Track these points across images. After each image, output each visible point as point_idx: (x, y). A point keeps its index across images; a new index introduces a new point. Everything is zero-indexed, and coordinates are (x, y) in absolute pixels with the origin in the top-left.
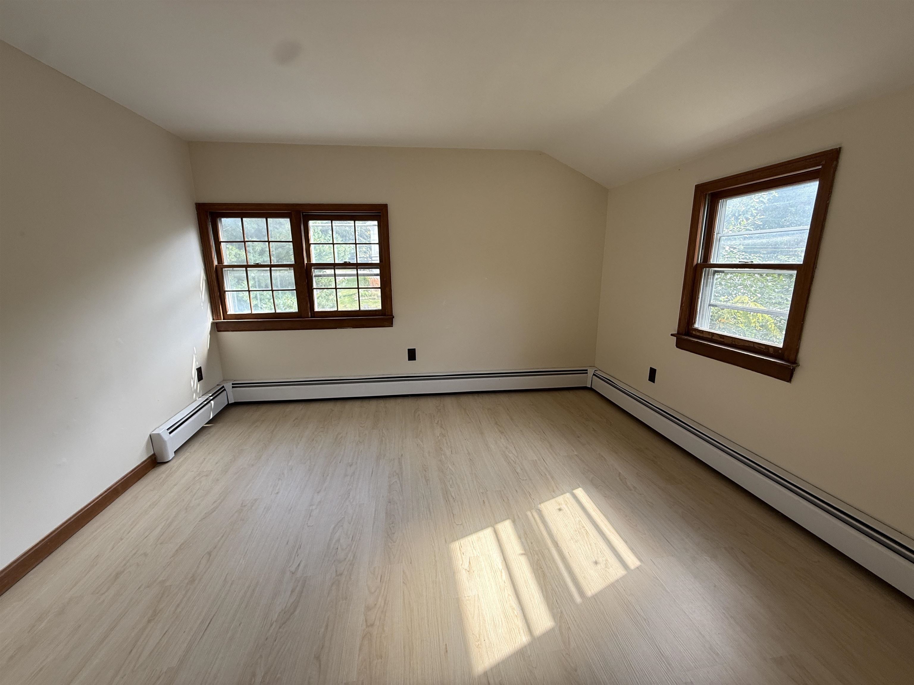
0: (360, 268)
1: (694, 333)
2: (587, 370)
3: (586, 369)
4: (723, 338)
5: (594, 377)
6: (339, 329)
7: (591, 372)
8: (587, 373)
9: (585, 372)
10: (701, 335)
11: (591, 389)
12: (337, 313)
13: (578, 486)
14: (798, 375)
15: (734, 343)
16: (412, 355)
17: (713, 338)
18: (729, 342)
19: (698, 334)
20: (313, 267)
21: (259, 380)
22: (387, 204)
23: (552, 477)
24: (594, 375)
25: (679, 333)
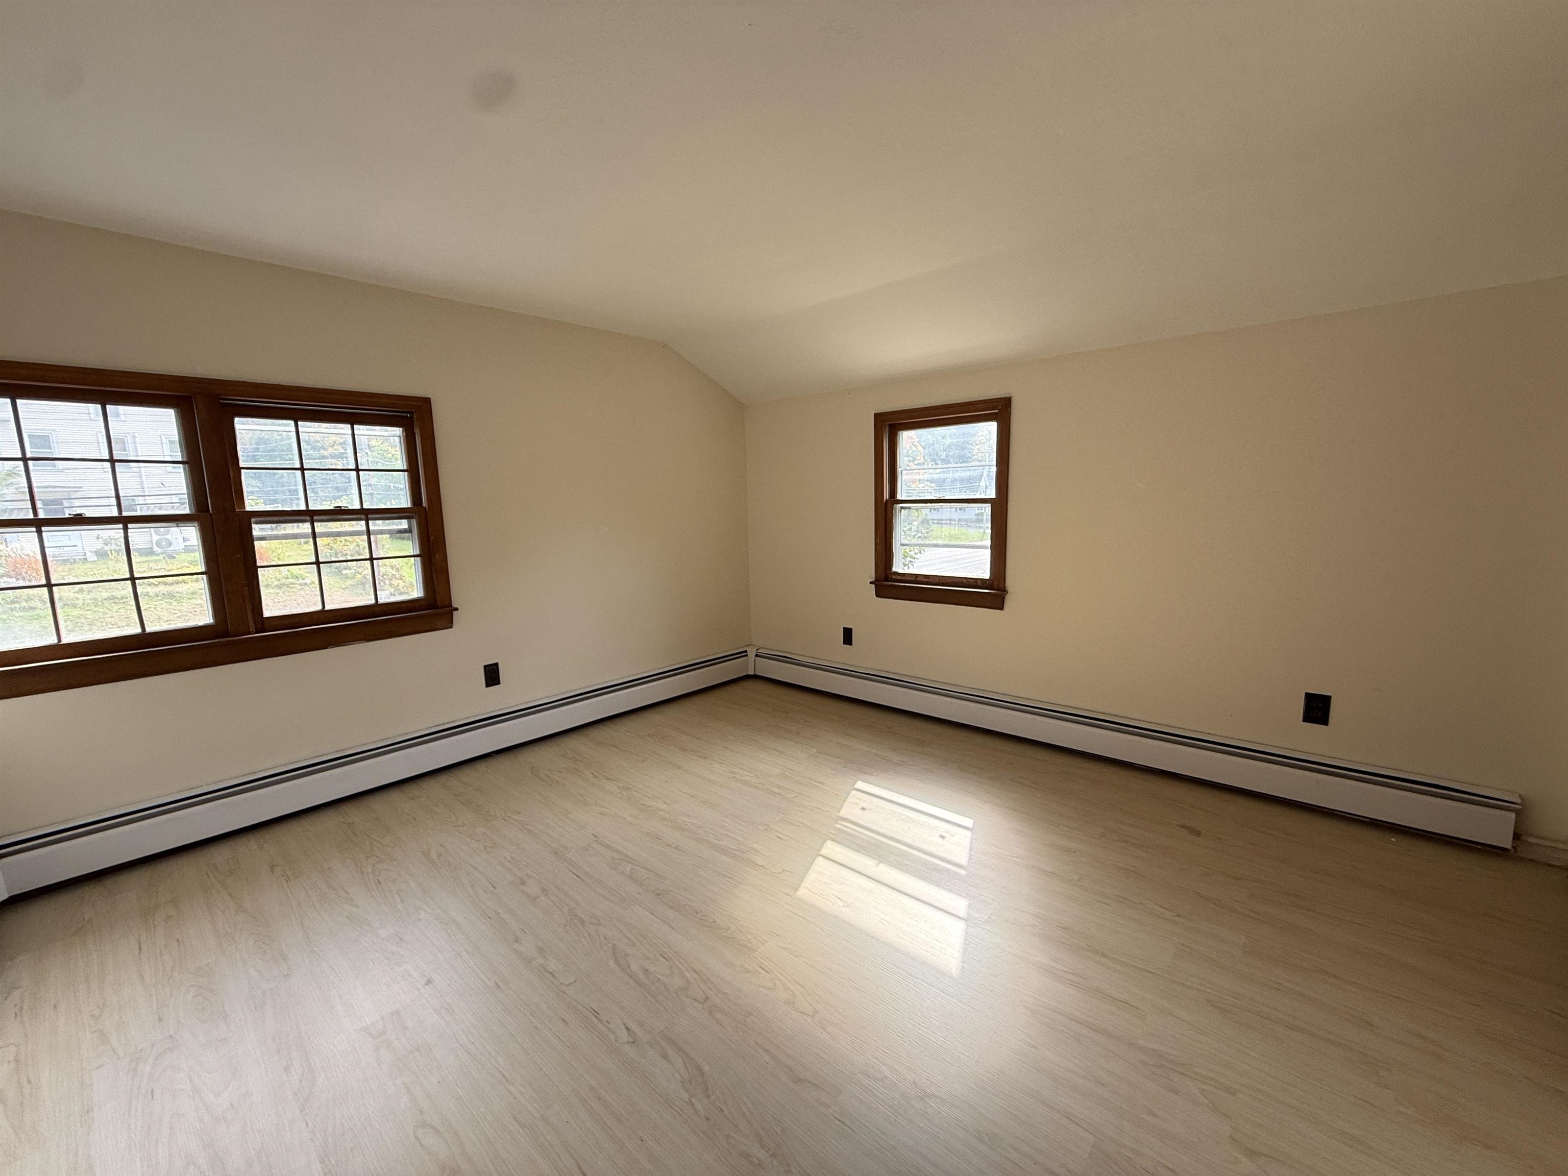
0: (372, 519)
1: (894, 577)
2: (746, 651)
3: (744, 650)
4: (929, 578)
5: (757, 658)
6: (332, 649)
7: (752, 652)
8: (747, 655)
9: (744, 654)
10: (903, 578)
11: (755, 677)
12: (323, 615)
13: (854, 781)
14: (1009, 601)
15: (941, 581)
16: (492, 675)
17: (918, 579)
18: (937, 581)
19: (899, 578)
20: (253, 520)
21: (65, 821)
22: (430, 399)
23: (823, 784)
24: (757, 656)
25: (876, 580)
